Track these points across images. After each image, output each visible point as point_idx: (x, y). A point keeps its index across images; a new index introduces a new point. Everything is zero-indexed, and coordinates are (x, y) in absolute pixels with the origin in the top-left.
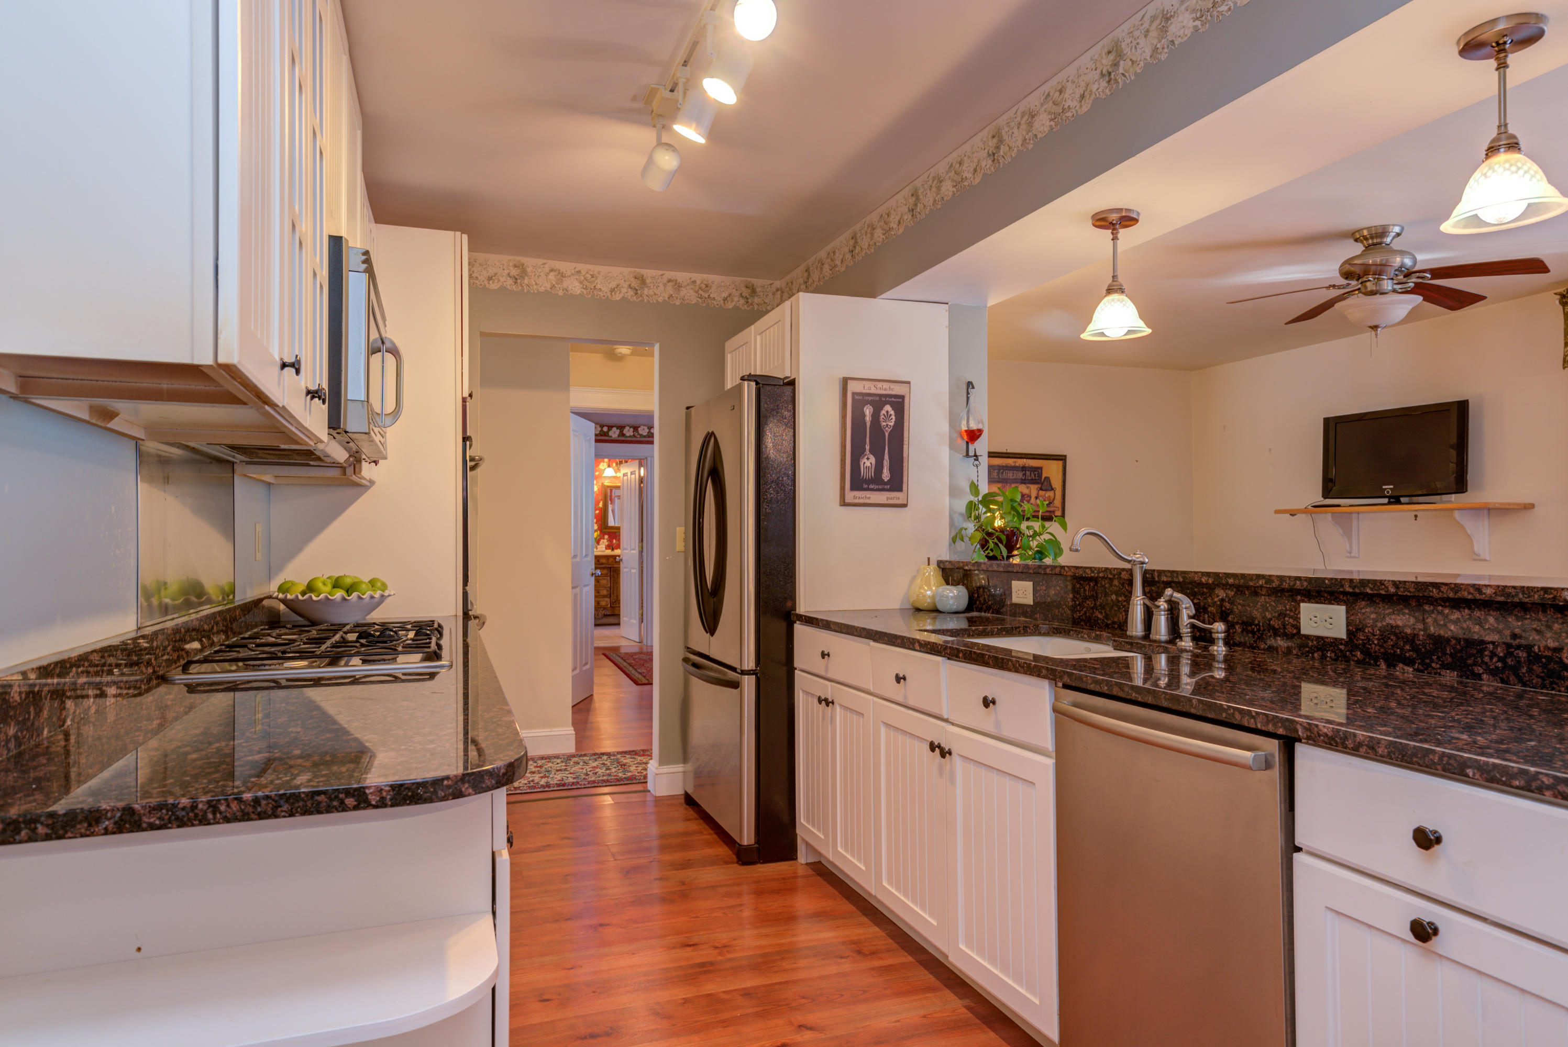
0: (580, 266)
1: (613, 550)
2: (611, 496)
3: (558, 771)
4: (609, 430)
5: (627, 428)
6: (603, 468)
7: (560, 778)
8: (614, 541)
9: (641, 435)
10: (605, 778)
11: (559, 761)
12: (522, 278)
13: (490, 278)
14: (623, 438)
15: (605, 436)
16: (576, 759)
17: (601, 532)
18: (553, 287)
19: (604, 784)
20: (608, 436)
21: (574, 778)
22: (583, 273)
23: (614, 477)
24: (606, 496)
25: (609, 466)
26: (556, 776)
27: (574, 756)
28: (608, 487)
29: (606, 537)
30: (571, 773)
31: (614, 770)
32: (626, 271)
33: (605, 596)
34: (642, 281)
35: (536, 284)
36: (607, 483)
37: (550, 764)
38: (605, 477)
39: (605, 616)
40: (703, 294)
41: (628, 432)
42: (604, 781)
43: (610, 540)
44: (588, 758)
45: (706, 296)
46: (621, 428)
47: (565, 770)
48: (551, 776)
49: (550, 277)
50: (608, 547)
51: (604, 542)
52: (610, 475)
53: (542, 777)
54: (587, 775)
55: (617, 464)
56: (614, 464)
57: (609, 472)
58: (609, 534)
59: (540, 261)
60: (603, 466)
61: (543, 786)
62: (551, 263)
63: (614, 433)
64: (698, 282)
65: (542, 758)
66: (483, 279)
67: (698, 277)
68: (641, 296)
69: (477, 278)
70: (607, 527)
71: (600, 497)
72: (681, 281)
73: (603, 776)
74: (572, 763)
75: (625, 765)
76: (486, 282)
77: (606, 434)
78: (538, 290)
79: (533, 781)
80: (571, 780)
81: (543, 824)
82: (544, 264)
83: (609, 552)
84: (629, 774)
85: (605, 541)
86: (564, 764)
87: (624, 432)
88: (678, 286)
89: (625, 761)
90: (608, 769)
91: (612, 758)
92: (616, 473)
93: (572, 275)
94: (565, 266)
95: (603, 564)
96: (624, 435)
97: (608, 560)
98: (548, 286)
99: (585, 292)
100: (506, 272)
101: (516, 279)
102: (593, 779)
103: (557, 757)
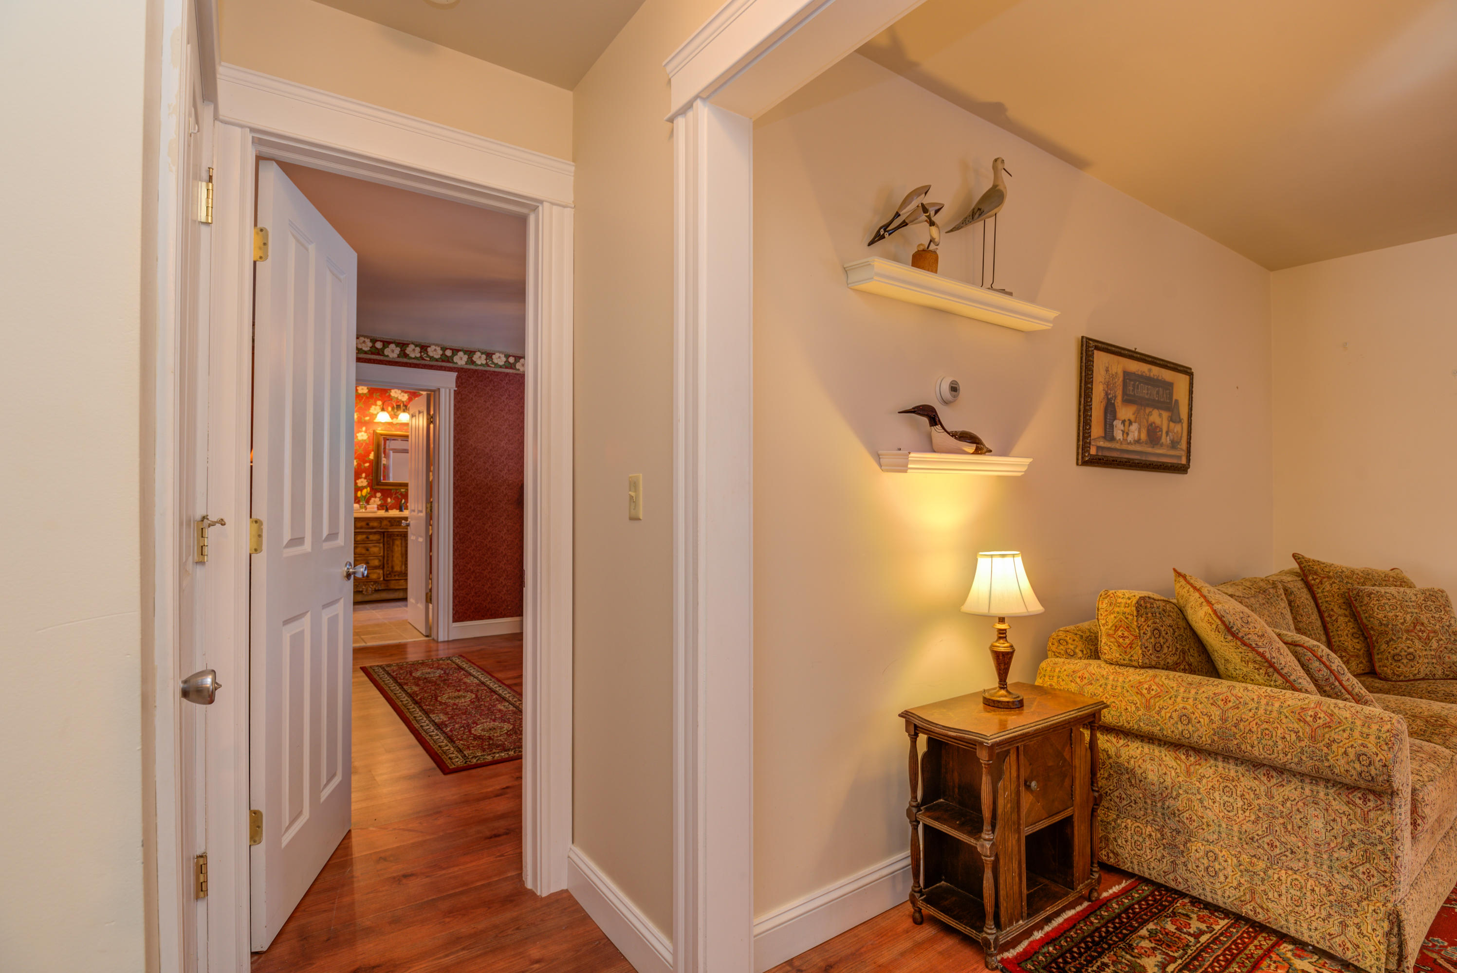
1: (387, 510)
2: (385, 448)
4: (384, 347)
5: (412, 347)
6: (375, 412)
8: (389, 500)
9: (431, 358)
14: (405, 360)
15: (378, 354)
17: (372, 489)
20: (383, 355)
23: (389, 424)
24: (378, 446)
25: (383, 409)
28: (381, 435)
29: (379, 495)
33: (376, 568)
36: (379, 430)
38: (377, 423)
39: (376, 591)
41: (413, 352)
43: (384, 498)
46: (403, 345)
50: (380, 507)
51: (376, 501)
52: (383, 421)
55: (393, 408)
56: (390, 409)
57: (383, 417)
58: (382, 491)
60: (374, 409)
63: (393, 352)
70: (379, 483)
71: (371, 447)
77: (380, 352)
83: (382, 513)
85: (377, 499)
87: (407, 352)
92: (392, 418)
95: (373, 528)
96: (406, 355)
97: (381, 523)
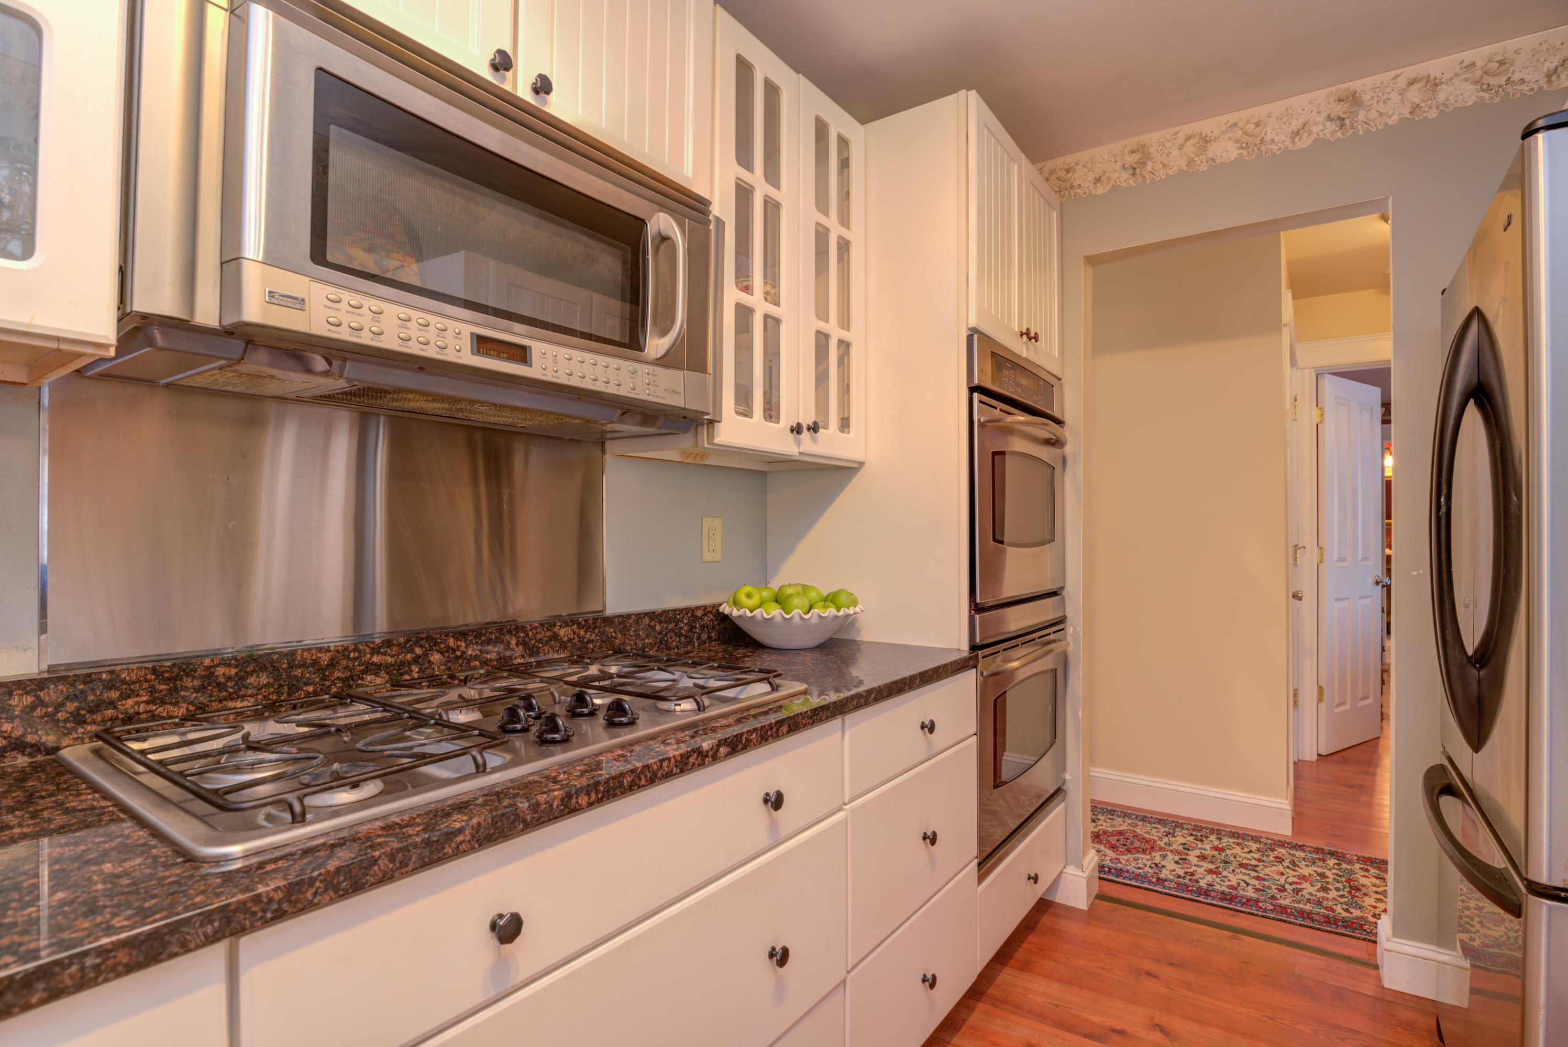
0: (1233, 117)
3: (1242, 865)
7: (1234, 883)
10: (1308, 907)
11: (1254, 846)
12: (1143, 163)
13: (1098, 180)
16: (1282, 851)
18: (1191, 162)
19: (1300, 921)
21: (1257, 890)
22: (1241, 124)
26: (1231, 877)
27: (1282, 844)
30: (1258, 878)
31: (1333, 894)
32: (1320, 95)
34: (1354, 99)
35: (1164, 166)
37: (1238, 850)
40: (1493, 81)
42: (1301, 913)
44: (1303, 855)
45: (1502, 80)
47: (1254, 868)
48: (1225, 873)
49: (1185, 149)
53: (1210, 872)
54: (1282, 889)
59: (1168, 132)
61: (1200, 891)
62: (1187, 129)
64: (1480, 63)
65: (1233, 835)
66: (1088, 184)
67: (1479, 55)
68: (1352, 127)
69: (1080, 186)
72: (1438, 74)
73: (1309, 901)
74: (1271, 858)
75: (1358, 889)
76: (1092, 187)
78: (1167, 175)
79: (1192, 874)
80: (1250, 893)
81: (1149, 974)
82: (1176, 134)
84: (1356, 913)
86: (1257, 856)
88: (1433, 84)
89: (1363, 881)
90: (1325, 889)
91: (1344, 866)
93: (1224, 133)
94: (1208, 126)
98: (1183, 163)
99: (1245, 153)
100: (1119, 164)
101: (1134, 169)
102: (1286, 902)
103: (1256, 839)
